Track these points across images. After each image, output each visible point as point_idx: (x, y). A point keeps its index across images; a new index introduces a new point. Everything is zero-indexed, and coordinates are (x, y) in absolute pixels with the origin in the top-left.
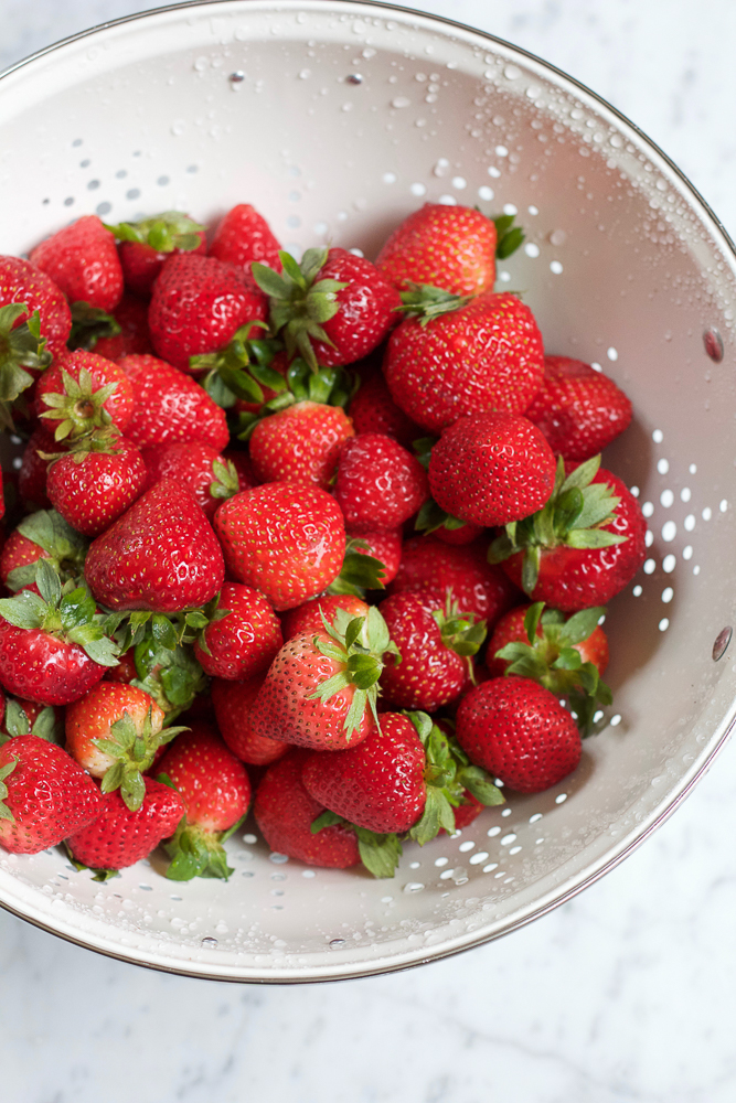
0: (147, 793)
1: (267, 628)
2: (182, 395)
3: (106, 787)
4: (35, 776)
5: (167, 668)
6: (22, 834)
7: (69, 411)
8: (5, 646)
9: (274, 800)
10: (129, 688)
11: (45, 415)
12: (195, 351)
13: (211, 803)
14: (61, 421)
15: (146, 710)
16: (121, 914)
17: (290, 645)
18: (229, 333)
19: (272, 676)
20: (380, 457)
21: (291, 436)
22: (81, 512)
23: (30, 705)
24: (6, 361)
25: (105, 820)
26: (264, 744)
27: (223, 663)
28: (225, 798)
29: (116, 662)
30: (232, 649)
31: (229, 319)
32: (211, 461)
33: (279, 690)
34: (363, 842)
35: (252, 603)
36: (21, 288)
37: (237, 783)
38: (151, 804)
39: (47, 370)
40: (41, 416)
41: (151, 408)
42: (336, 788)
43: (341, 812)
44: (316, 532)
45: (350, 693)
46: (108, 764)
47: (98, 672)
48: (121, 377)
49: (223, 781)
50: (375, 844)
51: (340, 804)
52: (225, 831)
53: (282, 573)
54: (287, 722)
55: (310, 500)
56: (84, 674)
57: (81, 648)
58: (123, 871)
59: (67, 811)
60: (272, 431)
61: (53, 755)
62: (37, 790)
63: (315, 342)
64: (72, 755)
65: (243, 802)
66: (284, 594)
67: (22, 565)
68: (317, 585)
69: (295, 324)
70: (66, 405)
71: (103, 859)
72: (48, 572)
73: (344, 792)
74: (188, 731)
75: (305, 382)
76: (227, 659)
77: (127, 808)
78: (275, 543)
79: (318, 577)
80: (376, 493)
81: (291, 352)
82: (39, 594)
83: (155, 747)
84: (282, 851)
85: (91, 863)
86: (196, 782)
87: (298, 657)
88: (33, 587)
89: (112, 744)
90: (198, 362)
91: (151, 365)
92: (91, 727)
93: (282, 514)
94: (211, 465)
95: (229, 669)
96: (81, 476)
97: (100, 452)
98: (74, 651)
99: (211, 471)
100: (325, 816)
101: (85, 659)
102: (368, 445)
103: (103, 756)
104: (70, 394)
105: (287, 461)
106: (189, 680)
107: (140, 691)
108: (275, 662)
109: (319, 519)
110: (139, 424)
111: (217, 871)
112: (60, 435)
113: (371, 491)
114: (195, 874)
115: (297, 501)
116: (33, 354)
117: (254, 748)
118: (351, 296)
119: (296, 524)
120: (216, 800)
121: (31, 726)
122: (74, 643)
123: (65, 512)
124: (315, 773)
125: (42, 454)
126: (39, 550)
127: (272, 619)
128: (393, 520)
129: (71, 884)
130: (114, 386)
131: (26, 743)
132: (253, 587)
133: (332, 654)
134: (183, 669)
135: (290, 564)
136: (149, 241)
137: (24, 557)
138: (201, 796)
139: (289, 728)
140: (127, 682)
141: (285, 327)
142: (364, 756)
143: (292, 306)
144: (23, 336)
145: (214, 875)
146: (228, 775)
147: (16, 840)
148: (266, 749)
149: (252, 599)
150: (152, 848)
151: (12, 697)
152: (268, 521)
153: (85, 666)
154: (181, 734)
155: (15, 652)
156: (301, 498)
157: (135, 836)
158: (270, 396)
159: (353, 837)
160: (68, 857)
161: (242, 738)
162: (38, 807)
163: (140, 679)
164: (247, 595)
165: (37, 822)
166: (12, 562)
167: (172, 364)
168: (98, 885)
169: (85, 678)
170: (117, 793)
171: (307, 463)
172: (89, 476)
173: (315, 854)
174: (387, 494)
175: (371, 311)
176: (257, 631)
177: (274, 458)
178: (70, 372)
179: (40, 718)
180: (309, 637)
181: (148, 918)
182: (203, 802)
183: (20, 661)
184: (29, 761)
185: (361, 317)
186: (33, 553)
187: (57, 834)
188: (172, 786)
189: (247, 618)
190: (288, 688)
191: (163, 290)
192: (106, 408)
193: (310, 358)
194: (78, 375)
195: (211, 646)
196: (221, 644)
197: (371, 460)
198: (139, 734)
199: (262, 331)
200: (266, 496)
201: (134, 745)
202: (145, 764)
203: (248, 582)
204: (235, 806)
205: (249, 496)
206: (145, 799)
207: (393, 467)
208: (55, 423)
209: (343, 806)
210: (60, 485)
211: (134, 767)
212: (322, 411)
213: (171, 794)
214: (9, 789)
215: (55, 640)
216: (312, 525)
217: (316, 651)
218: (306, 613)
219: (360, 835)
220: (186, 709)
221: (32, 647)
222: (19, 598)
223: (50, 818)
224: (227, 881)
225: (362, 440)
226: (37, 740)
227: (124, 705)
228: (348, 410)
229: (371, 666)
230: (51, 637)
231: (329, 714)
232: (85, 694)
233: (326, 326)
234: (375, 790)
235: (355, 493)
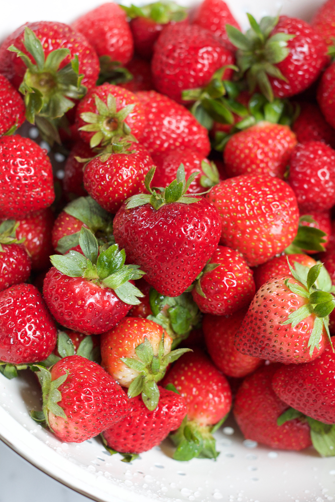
0: (161, 397)
1: (245, 277)
2: (179, 118)
3: (131, 394)
4: (82, 385)
5: (173, 307)
6: (72, 428)
7: (100, 125)
8: (58, 290)
9: (250, 402)
10: (147, 321)
11: (83, 128)
12: (186, 87)
13: (205, 404)
14: (94, 133)
15: (161, 337)
16: (145, 486)
17: (266, 286)
18: (209, 74)
19: (253, 309)
20: (320, 156)
21: (255, 144)
22: (109, 197)
23: (75, 335)
24: (54, 92)
25: (131, 417)
26: (243, 361)
27: (214, 303)
28: (215, 402)
29: (138, 302)
30: (221, 292)
31: (210, 64)
32: (200, 162)
33: (259, 318)
34: (315, 431)
35: (234, 259)
36: (65, 41)
37: (223, 390)
38: (164, 405)
39: (83, 98)
40: (81, 129)
41: (156, 126)
42: (299, 391)
43: (302, 409)
44: (280, 208)
45: (311, 321)
46: (132, 377)
47: (125, 310)
48: (136, 101)
49: (213, 389)
50: (323, 432)
51: (301, 403)
52: (214, 425)
53: (255, 237)
54: (266, 342)
55: (275, 185)
56: (115, 311)
57: (113, 292)
58: (143, 455)
59: (105, 410)
60: (241, 142)
61: (95, 370)
62: (83, 395)
63: (272, 79)
64: (106, 370)
65: (227, 404)
66: (256, 253)
67: (68, 234)
68: (280, 247)
69: (255, 68)
70: (98, 121)
71: (129, 446)
72: (88, 238)
73: (305, 394)
74: (190, 352)
75: (261, 110)
76: (217, 300)
77: (146, 409)
78: (251, 216)
79: (280, 241)
80: (318, 181)
81: (252, 88)
82: (82, 253)
83: (166, 364)
84: (252, 438)
85: (120, 448)
86: (194, 390)
87: (274, 294)
88: (77, 248)
89: (136, 361)
90: (189, 94)
91: (155, 97)
92: (121, 349)
93: (256, 195)
94: (200, 164)
95: (219, 307)
96: (106, 171)
97: (119, 153)
98: (107, 294)
99: (200, 168)
100: (287, 413)
101: (116, 299)
102: (311, 149)
103: (129, 371)
104: (101, 113)
105: (253, 162)
106: (189, 316)
107: (155, 324)
108: (255, 299)
109: (281, 199)
110: (148, 138)
111: (208, 453)
112: (94, 143)
113: (315, 180)
114: (193, 456)
115: (267, 186)
116: (73, 88)
117: (236, 364)
118: (297, 44)
119: (266, 201)
120: (209, 403)
121: (76, 350)
122: (108, 288)
123: (98, 198)
124: (282, 381)
125: (79, 159)
126: (80, 223)
127: (247, 270)
128: (330, 201)
129: (107, 464)
130: (131, 107)
131: (74, 361)
132: (233, 247)
133: (299, 292)
134: (184, 308)
135: (261, 231)
136: (151, 16)
137: (70, 229)
138: (197, 400)
139: (266, 347)
140: (145, 317)
141: (248, 70)
142: (320, 367)
143: (254, 53)
144: (67, 74)
145: (206, 456)
146: (217, 384)
147: (68, 432)
148: (245, 364)
149: (233, 256)
150: (164, 437)
151: (63, 329)
152: (246, 199)
153: (115, 305)
154: (185, 354)
155: (65, 294)
156: (269, 184)
157: (153, 429)
158: (237, 118)
159: (307, 428)
160: (104, 445)
161: (227, 357)
162: (84, 407)
163: (154, 315)
164: (229, 253)
165: (83, 419)
166: (61, 233)
167: (170, 97)
168: (126, 465)
169: (116, 313)
170: (139, 398)
171: (267, 163)
172: (112, 170)
173: (279, 440)
174: (327, 182)
175: (311, 55)
176: (238, 279)
177: (243, 161)
178: (101, 97)
179: (82, 344)
180: (281, 280)
181: (164, 489)
182: (200, 404)
183: (68, 301)
184: (76, 374)
185: (305, 58)
186: (76, 226)
187: (97, 427)
188: (177, 392)
189: (231, 270)
190: (266, 317)
191: (163, 46)
192: (127, 123)
193: (266, 91)
194: (106, 99)
195: (205, 291)
196: (213, 289)
197: (314, 158)
198: (155, 354)
199: (233, 71)
200: (244, 182)
201: (152, 362)
202: (159, 376)
203: (230, 244)
204: (222, 407)
205: (231, 183)
206: (159, 401)
207: (330, 163)
208: (89, 135)
209: (304, 404)
210: (93, 178)
211: (151, 379)
212: (276, 128)
213: (178, 398)
214: (63, 395)
215: (94, 286)
216: (278, 203)
217: (287, 289)
218: (272, 266)
219: (312, 426)
220: (185, 338)
221: (77, 290)
222: (67, 255)
223: (93, 416)
224: (215, 460)
225: (307, 146)
226: (81, 359)
227: (145, 332)
228: (293, 128)
229: (328, 300)
230: (90, 283)
231: (297, 335)
232: (115, 326)
233: (280, 66)
234: (329, 392)
235: (303, 181)
